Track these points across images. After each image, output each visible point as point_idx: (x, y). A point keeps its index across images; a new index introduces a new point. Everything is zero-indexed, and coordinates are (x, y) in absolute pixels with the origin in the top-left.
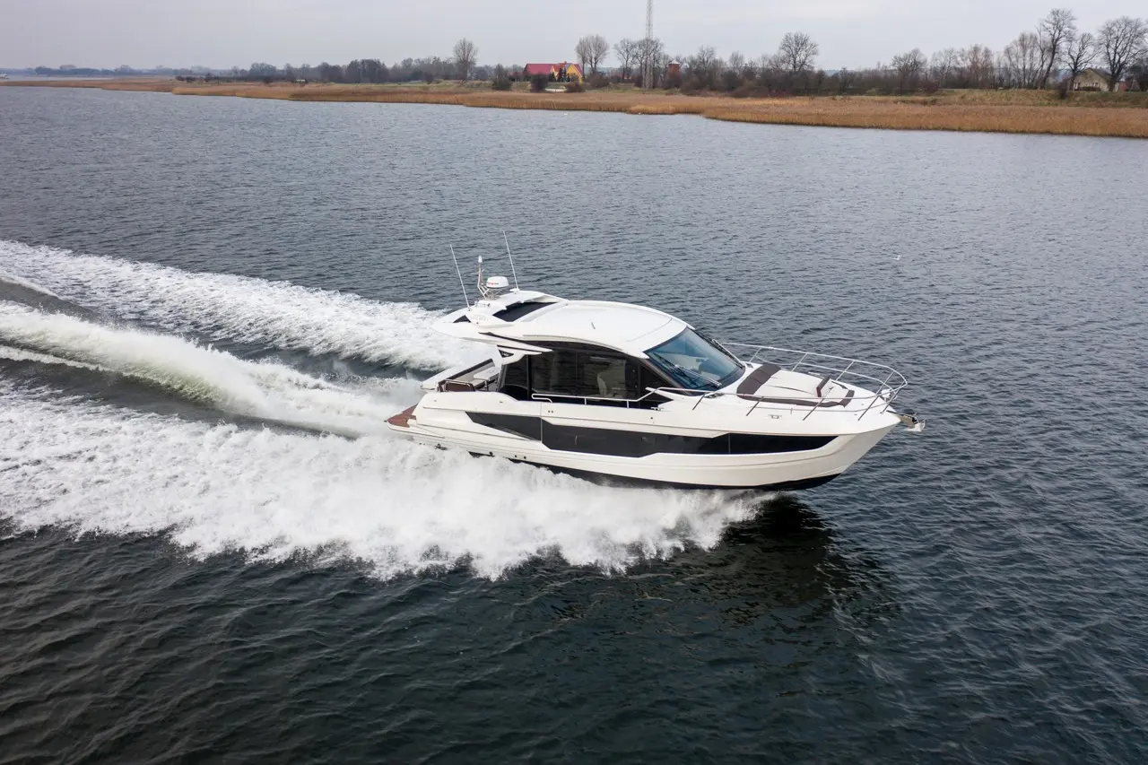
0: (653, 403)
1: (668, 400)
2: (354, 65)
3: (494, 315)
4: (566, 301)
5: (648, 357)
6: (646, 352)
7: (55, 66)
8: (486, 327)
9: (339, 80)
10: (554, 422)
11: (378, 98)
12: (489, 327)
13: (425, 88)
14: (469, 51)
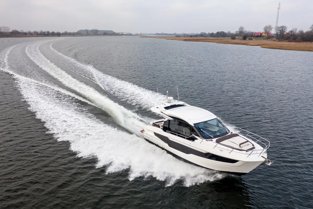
0: (193, 139)
1: (197, 139)
2: (218, 33)
3: (164, 108)
4: (189, 106)
5: (194, 126)
6: (194, 124)
7: (160, 33)
8: (161, 110)
9: (214, 37)
10: (170, 139)
11: (201, 41)
12: (163, 110)
13: (217, 39)
14: (243, 29)
